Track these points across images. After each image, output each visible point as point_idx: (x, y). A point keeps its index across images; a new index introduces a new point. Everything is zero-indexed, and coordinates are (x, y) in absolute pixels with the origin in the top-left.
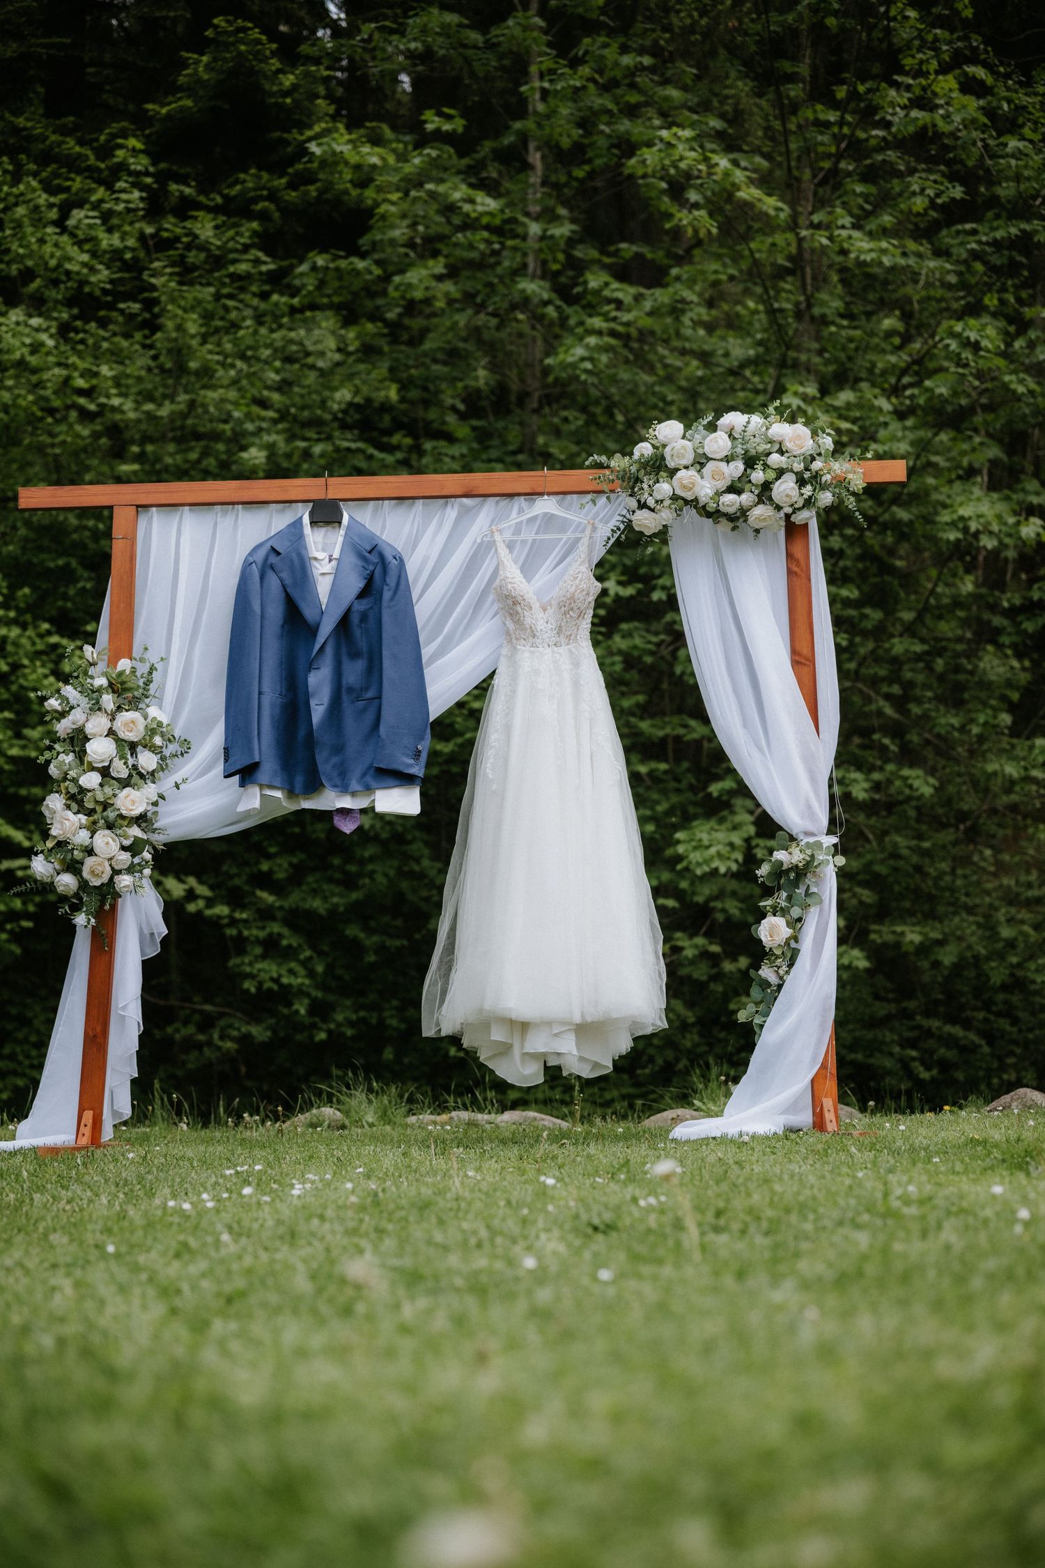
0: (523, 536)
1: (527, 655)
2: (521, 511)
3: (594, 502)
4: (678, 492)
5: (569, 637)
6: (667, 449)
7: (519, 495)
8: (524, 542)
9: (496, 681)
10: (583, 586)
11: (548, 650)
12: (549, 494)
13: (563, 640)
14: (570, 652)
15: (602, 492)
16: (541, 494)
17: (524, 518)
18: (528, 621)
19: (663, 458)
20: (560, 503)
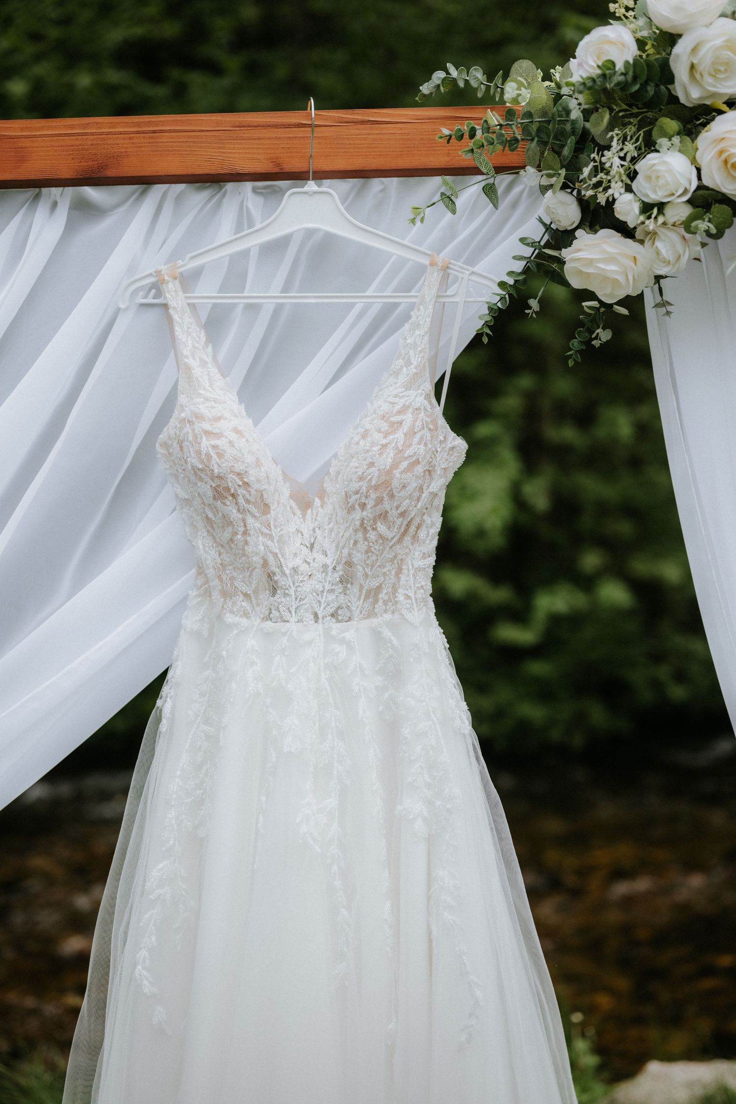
0: (251, 292)
1: (252, 642)
2: (244, 221)
3: (449, 201)
4: (716, 179)
5: (373, 594)
6: (680, 49)
7: (238, 177)
8: (253, 309)
9: (166, 703)
10: (417, 449)
11: (314, 632)
12: (321, 175)
13: (357, 604)
14: (376, 634)
15: (475, 171)
16: (299, 176)
17: (254, 242)
18: (258, 545)
19: (666, 75)
20: (351, 203)
